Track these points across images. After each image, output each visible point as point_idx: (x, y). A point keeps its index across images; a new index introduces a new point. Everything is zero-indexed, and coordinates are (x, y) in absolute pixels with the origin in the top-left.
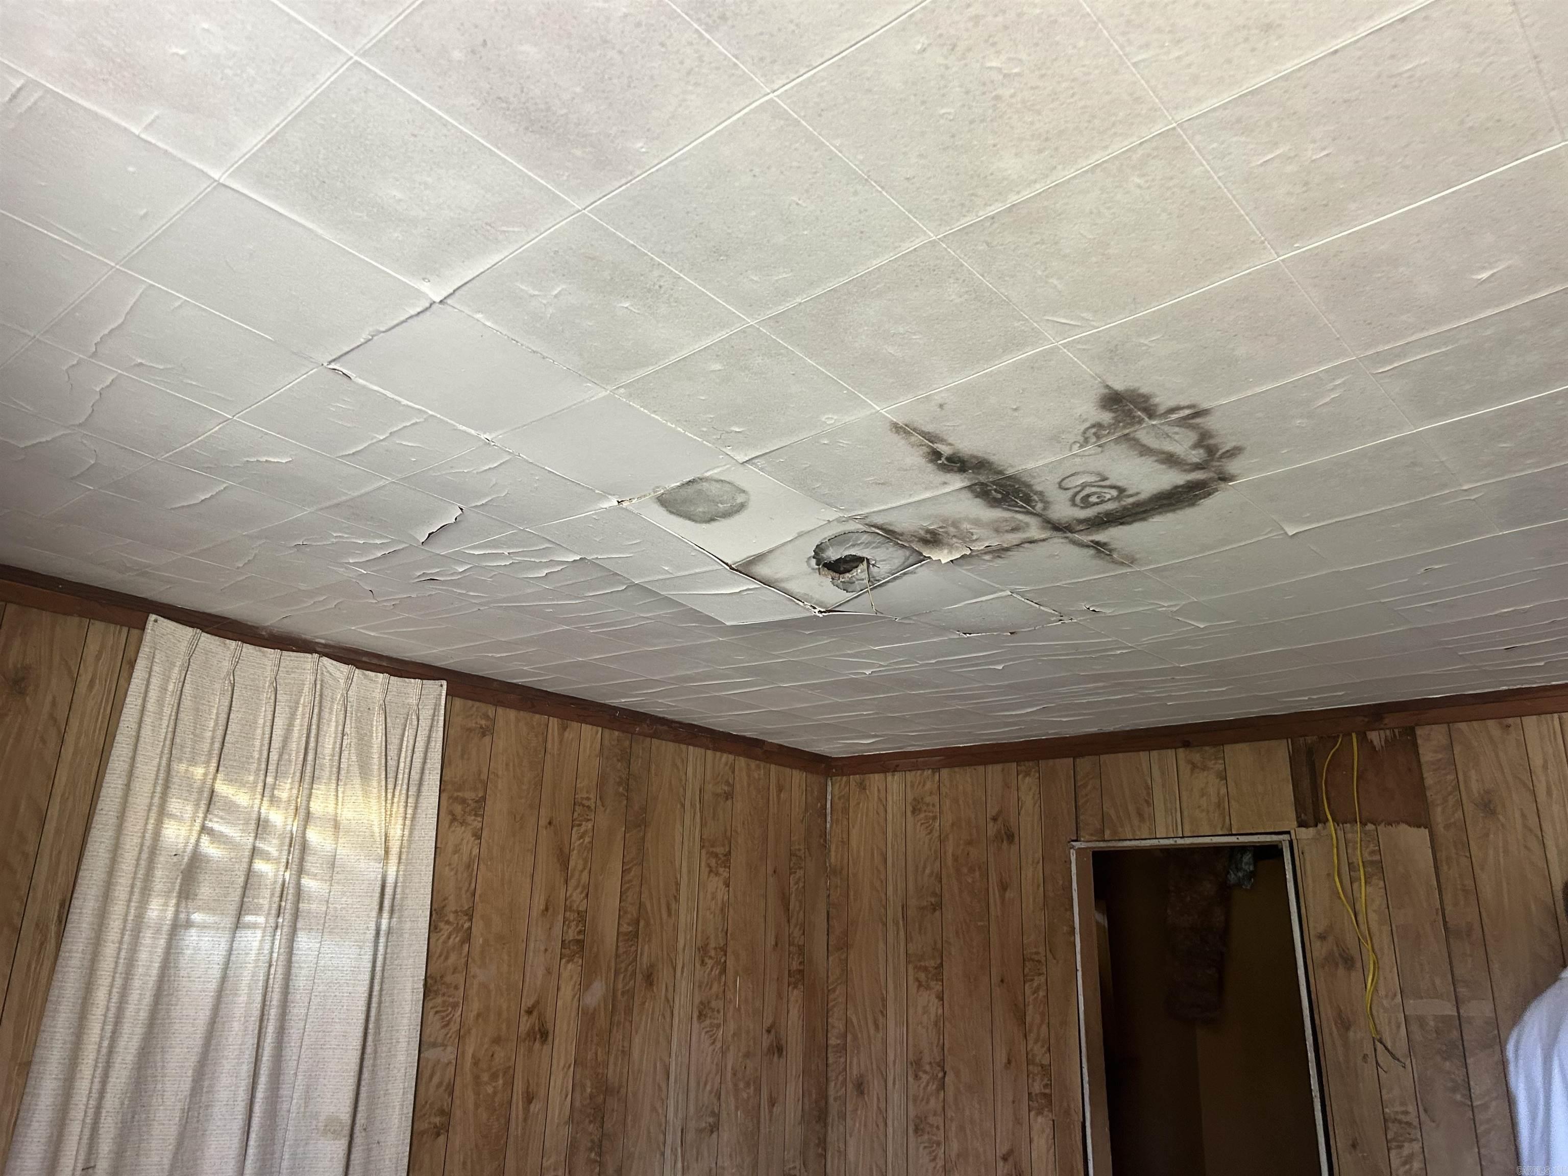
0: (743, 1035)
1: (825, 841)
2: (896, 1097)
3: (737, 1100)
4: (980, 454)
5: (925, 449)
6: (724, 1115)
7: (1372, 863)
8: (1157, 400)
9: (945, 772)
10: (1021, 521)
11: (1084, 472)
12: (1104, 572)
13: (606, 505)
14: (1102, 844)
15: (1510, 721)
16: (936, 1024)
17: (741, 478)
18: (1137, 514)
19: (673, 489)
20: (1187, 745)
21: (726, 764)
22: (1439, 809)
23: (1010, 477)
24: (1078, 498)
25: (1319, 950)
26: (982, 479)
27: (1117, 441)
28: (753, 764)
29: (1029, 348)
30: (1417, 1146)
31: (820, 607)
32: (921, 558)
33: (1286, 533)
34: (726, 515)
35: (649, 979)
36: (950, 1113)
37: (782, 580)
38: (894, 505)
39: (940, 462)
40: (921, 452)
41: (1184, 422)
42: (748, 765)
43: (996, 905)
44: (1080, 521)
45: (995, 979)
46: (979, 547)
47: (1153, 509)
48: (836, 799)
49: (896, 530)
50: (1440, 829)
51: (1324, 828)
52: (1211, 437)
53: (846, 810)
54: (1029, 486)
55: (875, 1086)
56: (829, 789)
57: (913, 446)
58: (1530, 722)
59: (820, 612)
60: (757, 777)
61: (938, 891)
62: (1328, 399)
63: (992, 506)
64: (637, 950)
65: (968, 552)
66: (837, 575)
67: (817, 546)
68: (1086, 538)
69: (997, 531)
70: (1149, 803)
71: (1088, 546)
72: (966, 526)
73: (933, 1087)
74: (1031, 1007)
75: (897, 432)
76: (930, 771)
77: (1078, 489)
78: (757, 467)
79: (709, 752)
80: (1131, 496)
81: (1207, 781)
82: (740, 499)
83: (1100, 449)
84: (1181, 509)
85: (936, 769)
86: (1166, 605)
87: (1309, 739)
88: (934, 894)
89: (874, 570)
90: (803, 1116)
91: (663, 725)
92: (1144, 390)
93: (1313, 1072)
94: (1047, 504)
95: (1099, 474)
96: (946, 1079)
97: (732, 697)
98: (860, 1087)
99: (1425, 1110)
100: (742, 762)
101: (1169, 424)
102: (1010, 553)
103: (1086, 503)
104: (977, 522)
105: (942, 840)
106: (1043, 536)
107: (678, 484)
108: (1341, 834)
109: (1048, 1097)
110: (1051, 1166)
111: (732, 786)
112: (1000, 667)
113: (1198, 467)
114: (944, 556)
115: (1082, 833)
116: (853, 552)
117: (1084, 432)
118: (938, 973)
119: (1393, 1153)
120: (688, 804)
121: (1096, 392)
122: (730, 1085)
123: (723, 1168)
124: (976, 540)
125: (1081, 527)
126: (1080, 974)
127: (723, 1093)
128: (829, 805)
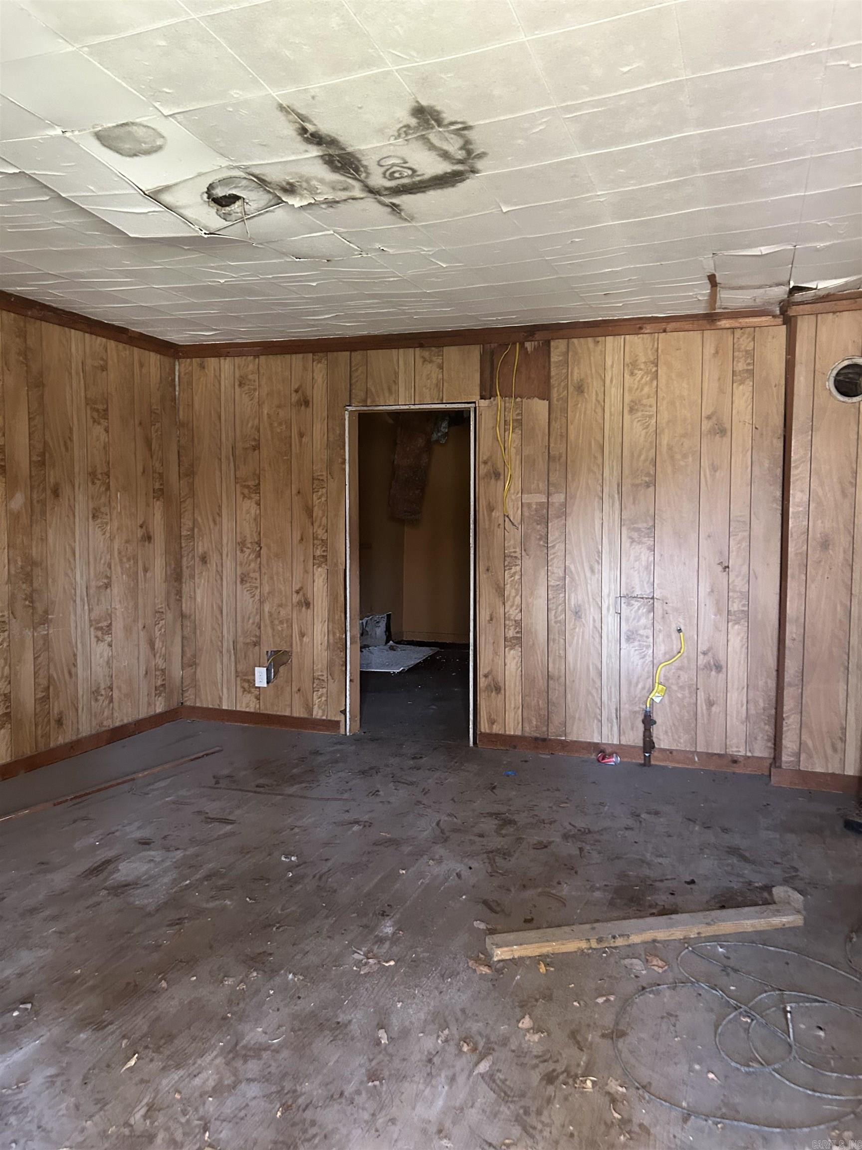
0: (124, 529)
1: (175, 403)
2: (228, 563)
3: (122, 569)
4: (333, 135)
5: (297, 125)
6: (114, 578)
7: (517, 420)
8: (444, 115)
9: (263, 358)
10: (350, 184)
11: (394, 156)
12: (393, 224)
13: (52, 133)
14: (365, 408)
15: (600, 339)
16: (255, 519)
17: (163, 126)
18: (421, 188)
19: (109, 128)
20: (421, 346)
21: (100, 345)
22: (556, 389)
23: (349, 154)
24: (388, 173)
25: (483, 470)
26: (331, 152)
27: (417, 138)
28: (121, 346)
29: (374, 68)
30: (518, 568)
31: (206, 230)
32: (280, 201)
33: (502, 210)
34: (147, 153)
35: (56, 493)
36: (264, 570)
37: (180, 207)
38: (269, 162)
39: (305, 136)
40: (294, 127)
41: (457, 132)
42: (117, 346)
43: (296, 447)
44: (386, 189)
45: (294, 491)
46: (320, 198)
47: (430, 186)
48: (182, 374)
49: (267, 179)
50: (554, 401)
51: (494, 400)
52: (471, 144)
53: (190, 383)
54: (359, 161)
55: (214, 558)
56: (177, 368)
57: (290, 121)
58: (609, 339)
59: (205, 234)
60: (124, 356)
61: (257, 438)
62: (537, 130)
63: (334, 171)
64: (45, 473)
65: (313, 201)
66: (220, 207)
67: (210, 185)
68: (387, 200)
69: (334, 188)
70: (396, 382)
71: (387, 206)
72: (314, 183)
73: (253, 556)
74: (316, 507)
75: (281, 110)
76: (252, 357)
77: (389, 167)
78: (176, 120)
79: (87, 335)
80: (419, 176)
81: (431, 370)
82: (159, 142)
83: (406, 142)
84: (447, 187)
85: (256, 356)
86: (426, 249)
87: (492, 345)
88: (254, 439)
89: (247, 207)
90: (166, 578)
91: (49, 311)
92: (438, 108)
93: (472, 534)
94: (368, 174)
95: (403, 159)
96: (262, 551)
97: (112, 293)
98: (204, 559)
99: (525, 550)
100: (112, 344)
101: (448, 131)
102: (339, 205)
103: (392, 177)
104: (322, 181)
105: (260, 404)
106: (362, 196)
107: (114, 124)
108: (503, 403)
109: (325, 557)
110: (325, 594)
111: (106, 361)
112: (314, 284)
113: (460, 162)
114: (296, 202)
115: (353, 401)
116: (234, 192)
117: (399, 130)
118: (257, 489)
119: (506, 572)
120: (73, 372)
121: (410, 104)
122: (117, 559)
123: (116, 609)
124: (320, 193)
125: (385, 193)
126: (347, 487)
127: (113, 565)
128: (177, 379)
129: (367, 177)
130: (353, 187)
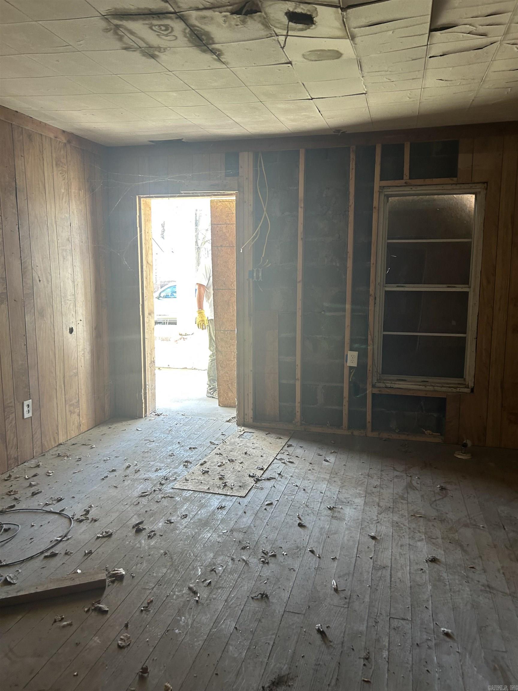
11: (167, 40)
23: (195, 45)
24: (170, 30)
39: (219, 53)
41: (130, 46)
44: (170, 18)
47: (138, 15)
52: (117, 38)
63: (208, 32)
69: (212, 19)
72: (225, 25)
77: (170, 34)
80: (146, 24)
83: (159, 45)
92: (144, 58)
95: (160, 38)
103: (167, 27)
104: (218, 26)
106: (190, 12)
113: (119, 26)
117: (165, 51)
121: (160, 60)
125: (172, 15)
129: (185, 29)
130: (196, 19)
